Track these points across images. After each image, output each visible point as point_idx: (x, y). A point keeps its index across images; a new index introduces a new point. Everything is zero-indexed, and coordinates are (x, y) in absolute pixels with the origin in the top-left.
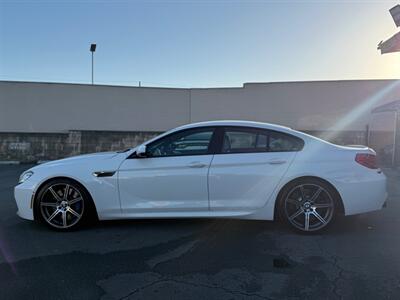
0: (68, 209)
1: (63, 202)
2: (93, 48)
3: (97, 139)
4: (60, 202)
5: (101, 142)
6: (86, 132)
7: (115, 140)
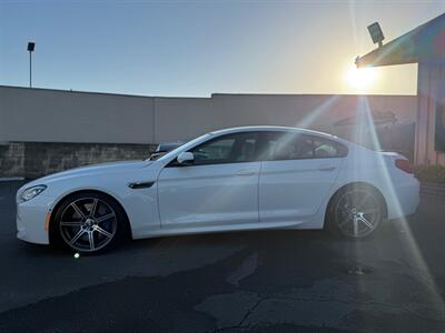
0: (96, 227)
1: (88, 221)
2: (31, 47)
3: (45, 152)
4: (84, 220)
5: (49, 155)
6: (31, 143)
7: (66, 153)
